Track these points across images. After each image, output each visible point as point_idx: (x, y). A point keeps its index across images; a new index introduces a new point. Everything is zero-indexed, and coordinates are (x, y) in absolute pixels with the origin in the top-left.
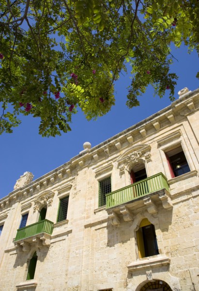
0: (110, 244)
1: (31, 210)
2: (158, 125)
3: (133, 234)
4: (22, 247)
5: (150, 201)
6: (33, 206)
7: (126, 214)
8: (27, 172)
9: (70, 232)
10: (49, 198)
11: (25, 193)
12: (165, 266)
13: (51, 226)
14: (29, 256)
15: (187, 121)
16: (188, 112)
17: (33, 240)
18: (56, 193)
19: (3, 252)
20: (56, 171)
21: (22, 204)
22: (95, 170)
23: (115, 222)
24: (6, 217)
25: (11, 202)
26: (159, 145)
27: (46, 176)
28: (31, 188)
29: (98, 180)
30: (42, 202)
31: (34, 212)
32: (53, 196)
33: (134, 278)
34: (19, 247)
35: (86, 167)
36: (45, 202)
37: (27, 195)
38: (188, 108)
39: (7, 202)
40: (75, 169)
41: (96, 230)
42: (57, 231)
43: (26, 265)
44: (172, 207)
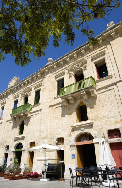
0: (63, 115)
1: (19, 98)
2: (92, 47)
3: (75, 110)
4: (15, 118)
5: (84, 92)
6: (20, 96)
7: (71, 99)
8: (15, 77)
9: (42, 109)
10: (29, 91)
11: (15, 89)
12: (91, 126)
13: (31, 107)
14: (20, 123)
15: (110, 45)
16: (111, 38)
17: (21, 115)
18: (33, 88)
19: (6, 121)
20: (32, 75)
21: (14, 95)
22: (55, 75)
23: (65, 104)
24: (5, 103)
25: (8, 94)
26: (92, 60)
27: (27, 79)
28: (18, 86)
29: (56, 81)
30: (25, 94)
31: (21, 99)
32: (31, 90)
33: (75, 132)
34: (14, 118)
35: (50, 73)
36: (27, 94)
37: (17, 90)
38: (111, 36)
39: (5, 95)
40: (43, 74)
41: (55, 108)
42: (34, 109)
43: (18, 127)
44: (97, 96)
